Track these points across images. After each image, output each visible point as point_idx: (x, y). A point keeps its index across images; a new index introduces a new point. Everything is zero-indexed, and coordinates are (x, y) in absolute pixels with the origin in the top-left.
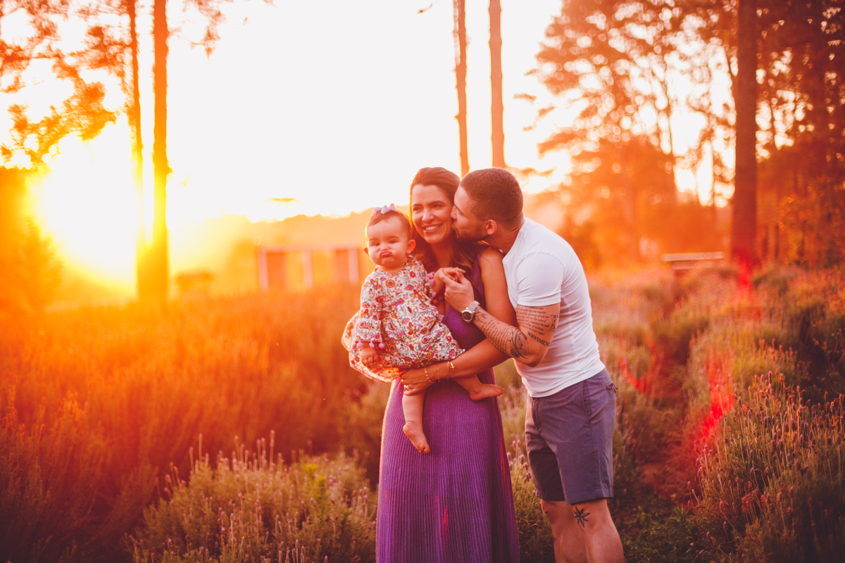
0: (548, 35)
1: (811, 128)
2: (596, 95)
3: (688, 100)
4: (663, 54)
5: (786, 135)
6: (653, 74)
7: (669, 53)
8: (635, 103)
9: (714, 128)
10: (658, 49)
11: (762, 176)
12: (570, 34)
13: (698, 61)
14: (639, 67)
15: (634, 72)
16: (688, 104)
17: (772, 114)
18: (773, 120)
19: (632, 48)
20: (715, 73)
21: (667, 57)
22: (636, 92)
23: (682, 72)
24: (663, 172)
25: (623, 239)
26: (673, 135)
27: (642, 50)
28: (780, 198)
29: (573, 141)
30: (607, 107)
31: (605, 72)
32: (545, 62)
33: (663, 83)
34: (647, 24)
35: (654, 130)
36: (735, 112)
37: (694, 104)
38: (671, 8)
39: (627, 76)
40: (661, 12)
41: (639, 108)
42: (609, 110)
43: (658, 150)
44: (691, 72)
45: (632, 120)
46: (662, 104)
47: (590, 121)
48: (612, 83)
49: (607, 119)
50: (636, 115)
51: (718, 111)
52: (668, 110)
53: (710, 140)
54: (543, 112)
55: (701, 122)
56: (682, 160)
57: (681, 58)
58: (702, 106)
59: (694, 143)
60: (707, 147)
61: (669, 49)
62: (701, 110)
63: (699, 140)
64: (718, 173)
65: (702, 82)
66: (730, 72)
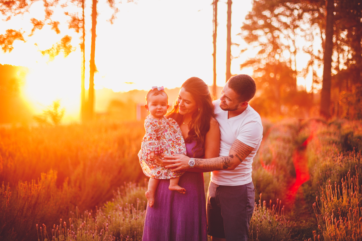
0: (246, 19)
1: (354, 62)
2: (265, 45)
3: (303, 48)
4: (294, 28)
5: (344, 64)
6: (289, 37)
7: (296, 28)
8: (281, 49)
9: (314, 60)
10: (292, 26)
11: (333, 82)
12: (255, 19)
13: (308, 32)
14: (283, 34)
15: (282, 36)
16: (304, 50)
17: (338, 55)
18: (339, 58)
19: (281, 26)
20: (315, 37)
21: (295, 30)
22: (282, 44)
23: (302, 36)
24: (292, 78)
25: (274, 105)
26: (297, 63)
27: (285, 27)
28: (340, 91)
29: (255, 63)
30: (269, 50)
31: (269, 35)
32: (244, 30)
33: (293, 41)
34: (288, 16)
35: (288, 60)
36: (323, 54)
37: (306, 50)
38: (298, 10)
39: (278, 37)
40: (293, 11)
41: (283, 51)
42: (270, 51)
43: (290, 69)
44: (305, 36)
45: (280, 56)
46: (292, 49)
47: (262, 55)
48: (272, 40)
49: (269, 55)
50: (281, 53)
51: (316, 53)
52: (295, 52)
53: (312, 65)
54: (243, 51)
55: (308, 57)
56: (300, 73)
57: (301, 30)
58: (309, 51)
59: (305, 66)
60: (310, 68)
61: (296, 27)
62: (309, 52)
63: (308, 65)
64: (315, 79)
65: (309, 40)
66: (322, 37)
